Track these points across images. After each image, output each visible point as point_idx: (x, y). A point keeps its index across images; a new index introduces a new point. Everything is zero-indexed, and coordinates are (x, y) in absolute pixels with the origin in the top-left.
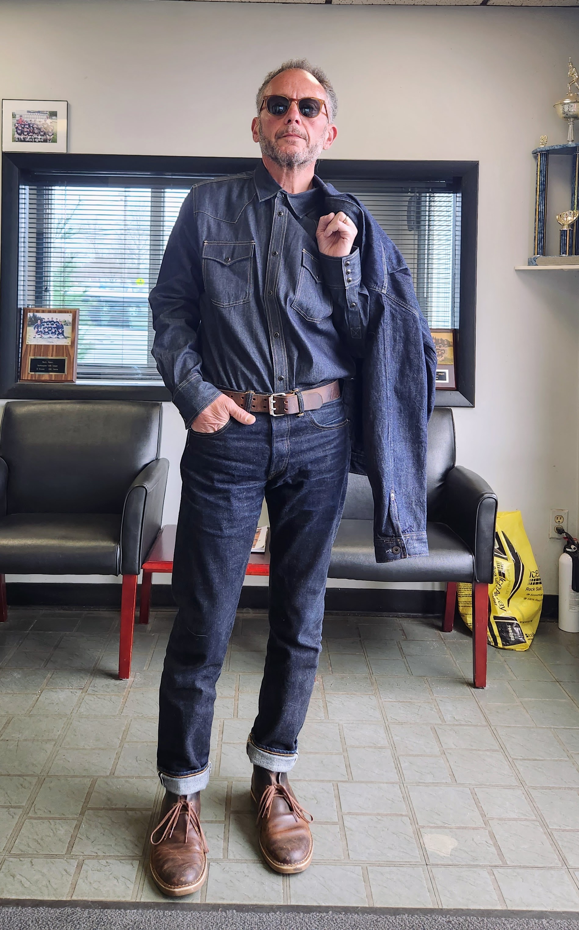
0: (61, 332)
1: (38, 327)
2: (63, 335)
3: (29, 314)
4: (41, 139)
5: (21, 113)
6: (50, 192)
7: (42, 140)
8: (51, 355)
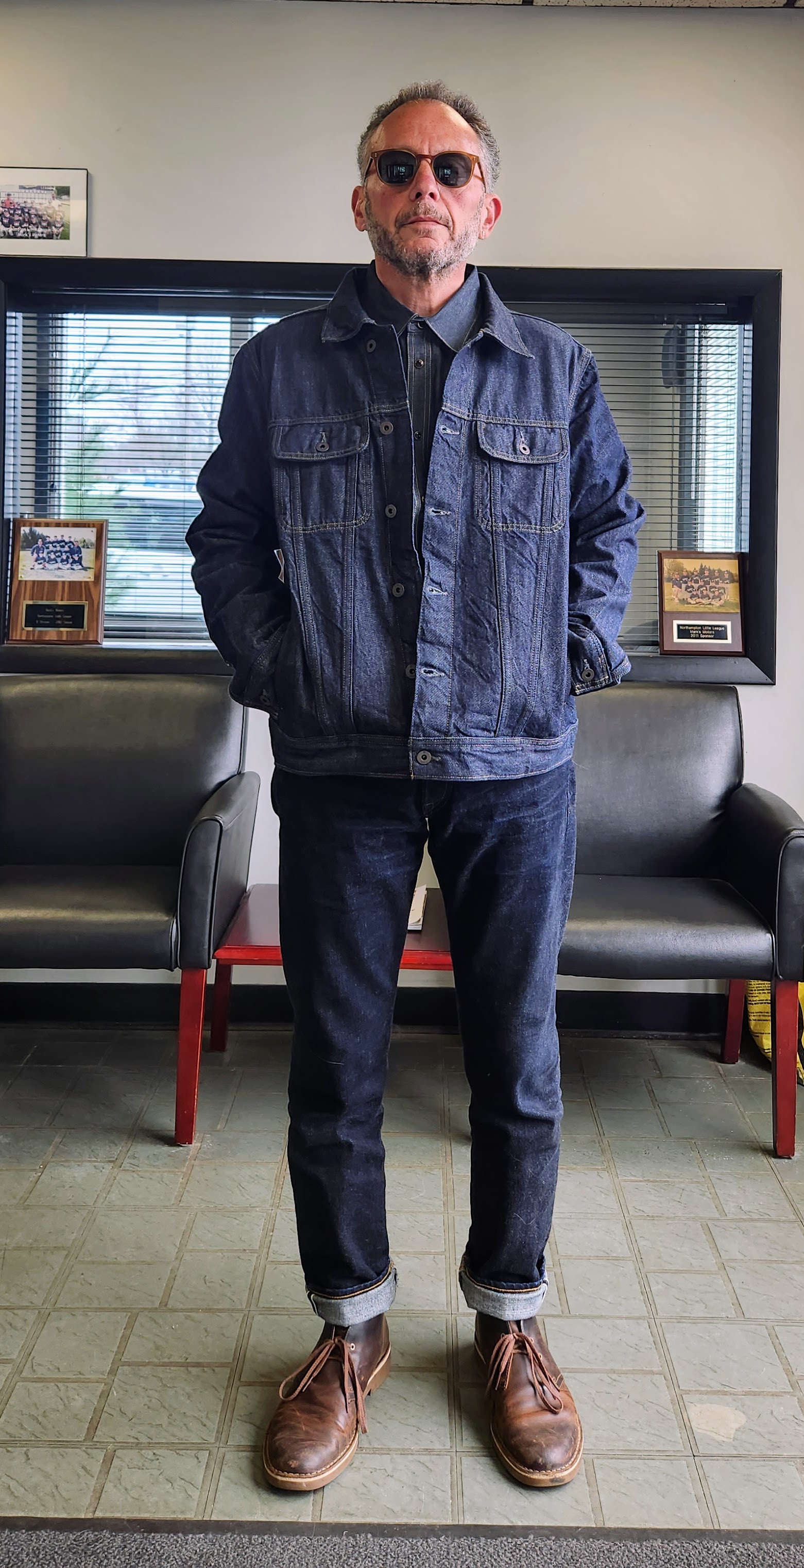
0: (77, 559)
1: (38, 550)
2: (81, 564)
3: (22, 528)
4: (42, 233)
5: (9, 191)
6: (59, 323)
7: (45, 236)
8: (60, 598)
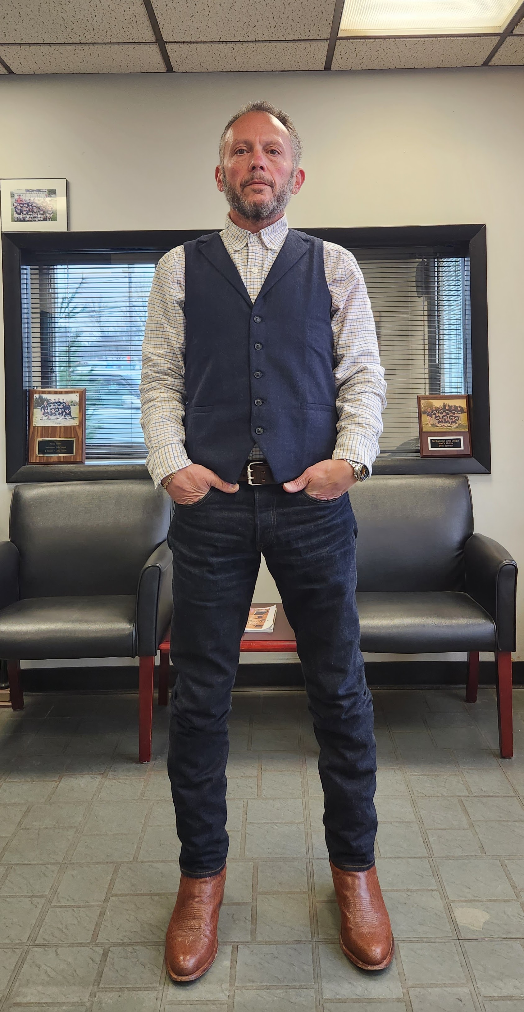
0: (68, 412)
1: (44, 408)
2: (70, 415)
3: (35, 395)
5: (20, 193)
6: (52, 271)
7: (42, 219)
8: (58, 436)
